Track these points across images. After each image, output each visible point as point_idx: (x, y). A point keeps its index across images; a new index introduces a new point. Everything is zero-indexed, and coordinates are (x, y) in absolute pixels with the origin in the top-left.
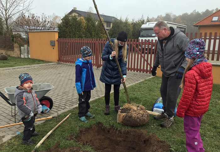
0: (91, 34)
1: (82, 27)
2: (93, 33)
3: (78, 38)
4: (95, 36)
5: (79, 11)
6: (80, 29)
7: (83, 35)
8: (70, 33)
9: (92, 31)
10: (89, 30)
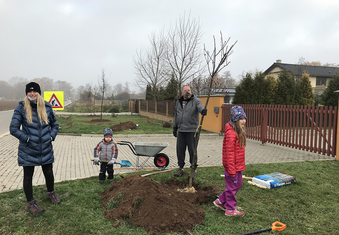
0: (285, 98)
1: (270, 89)
2: (288, 97)
3: (263, 103)
4: (291, 101)
5: (285, 65)
6: (267, 92)
7: (271, 100)
8: (251, 98)
9: (287, 95)
10: (282, 92)
